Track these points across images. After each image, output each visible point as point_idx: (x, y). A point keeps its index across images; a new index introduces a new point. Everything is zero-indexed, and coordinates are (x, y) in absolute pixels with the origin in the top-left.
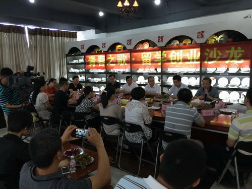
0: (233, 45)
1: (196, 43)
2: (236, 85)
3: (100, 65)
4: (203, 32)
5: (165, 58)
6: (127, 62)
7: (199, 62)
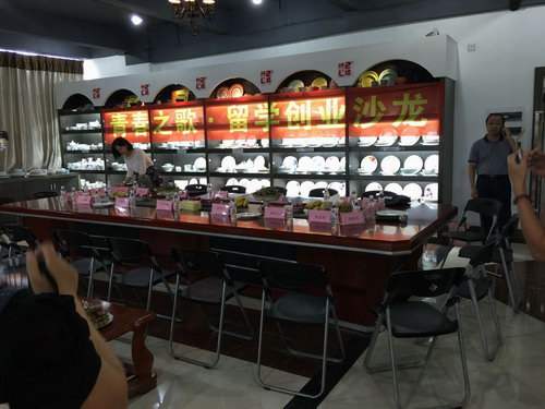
0: (405, 90)
1: (337, 86)
2: (414, 171)
3: (137, 134)
4: (349, 63)
5: (276, 118)
6: (197, 126)
7: (343, 126)
